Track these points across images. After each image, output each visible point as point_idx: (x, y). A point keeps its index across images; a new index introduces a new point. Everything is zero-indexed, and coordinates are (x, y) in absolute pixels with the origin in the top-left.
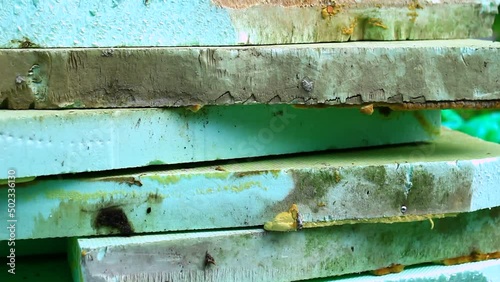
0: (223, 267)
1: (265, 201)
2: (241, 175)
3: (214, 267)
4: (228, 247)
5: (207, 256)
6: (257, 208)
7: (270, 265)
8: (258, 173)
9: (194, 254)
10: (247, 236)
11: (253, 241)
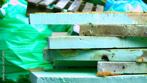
0: (127, 69)
1: (137, 56)
2: (131, 51)
3: (125, 69)
4: (128, 65)
5: (124, 66)
6: (135, 57)
7: (137, 69)
8: (135, 50)
9: (121, 66)
10: (132, 63)
11: (133, 64)
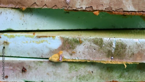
0: (31, 73)
1: (50, 49)
2: (39, 37)
3: (27, 73)
4: (33, 65)
5: (24, 68)
6: (46, 51)
7: (52, 74)
8: (46, 37)
9: (18, 66)
10: (41, 62)
11: (43, 64)
